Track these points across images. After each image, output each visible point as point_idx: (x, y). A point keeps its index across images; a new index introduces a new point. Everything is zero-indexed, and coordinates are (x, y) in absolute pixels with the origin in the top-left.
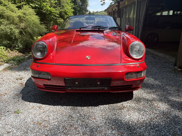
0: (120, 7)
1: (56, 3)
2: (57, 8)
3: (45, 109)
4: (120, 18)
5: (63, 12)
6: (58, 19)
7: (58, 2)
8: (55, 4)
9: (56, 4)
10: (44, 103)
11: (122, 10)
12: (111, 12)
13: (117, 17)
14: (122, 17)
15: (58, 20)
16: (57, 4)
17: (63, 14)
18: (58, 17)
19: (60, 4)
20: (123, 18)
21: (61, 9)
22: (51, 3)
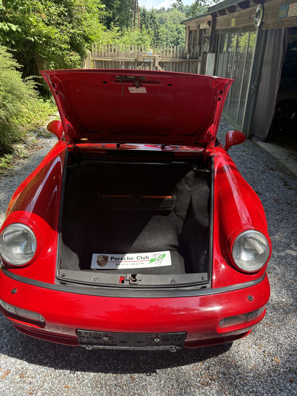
0: (218, 27)
1: (62, 12)
2: (63, 25)
3: (34, 381)
4: (214, 55)
5: (78, 36)
6: (67, 54)
7: (66, 12)
8: (59, 16)
9: (62, 16)
10: (33, 359)
11: (221, 34)
12: (195, 31)
13: (209, 52)
14: (221, 52)
15: (67, 58)
16: (65, 15)
17: (79, 40)
18: (68, 50)
19: (71, 15)
20: (221, 55)
21: (73, 28)
22: (49, 15)
